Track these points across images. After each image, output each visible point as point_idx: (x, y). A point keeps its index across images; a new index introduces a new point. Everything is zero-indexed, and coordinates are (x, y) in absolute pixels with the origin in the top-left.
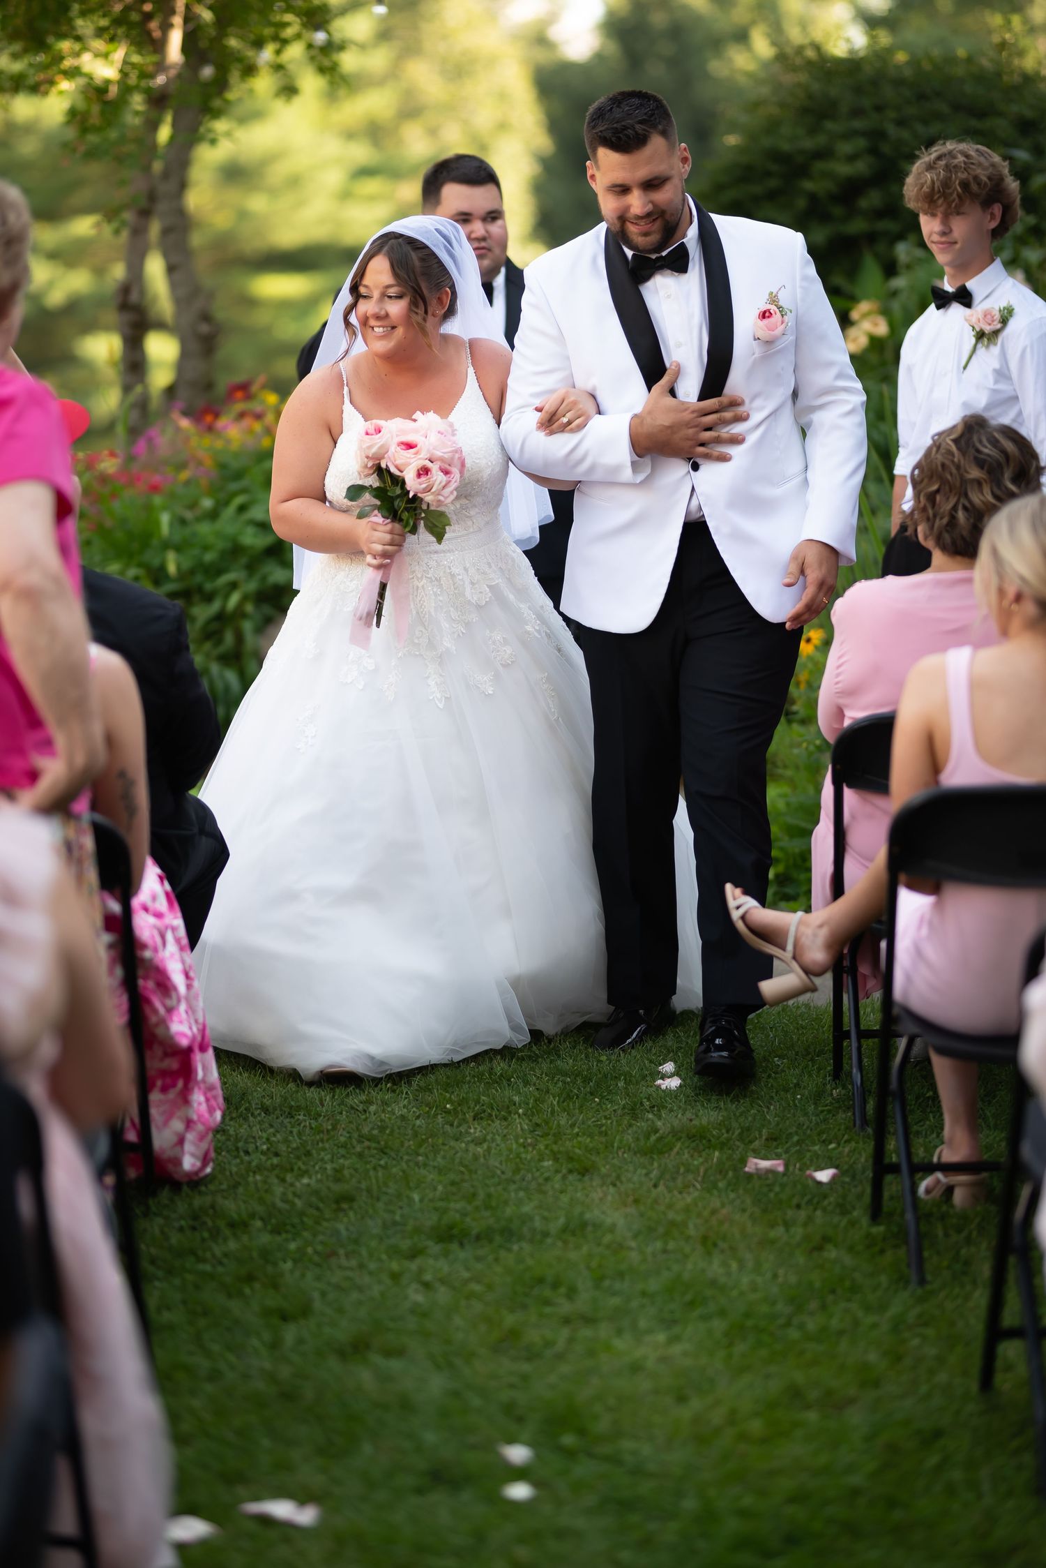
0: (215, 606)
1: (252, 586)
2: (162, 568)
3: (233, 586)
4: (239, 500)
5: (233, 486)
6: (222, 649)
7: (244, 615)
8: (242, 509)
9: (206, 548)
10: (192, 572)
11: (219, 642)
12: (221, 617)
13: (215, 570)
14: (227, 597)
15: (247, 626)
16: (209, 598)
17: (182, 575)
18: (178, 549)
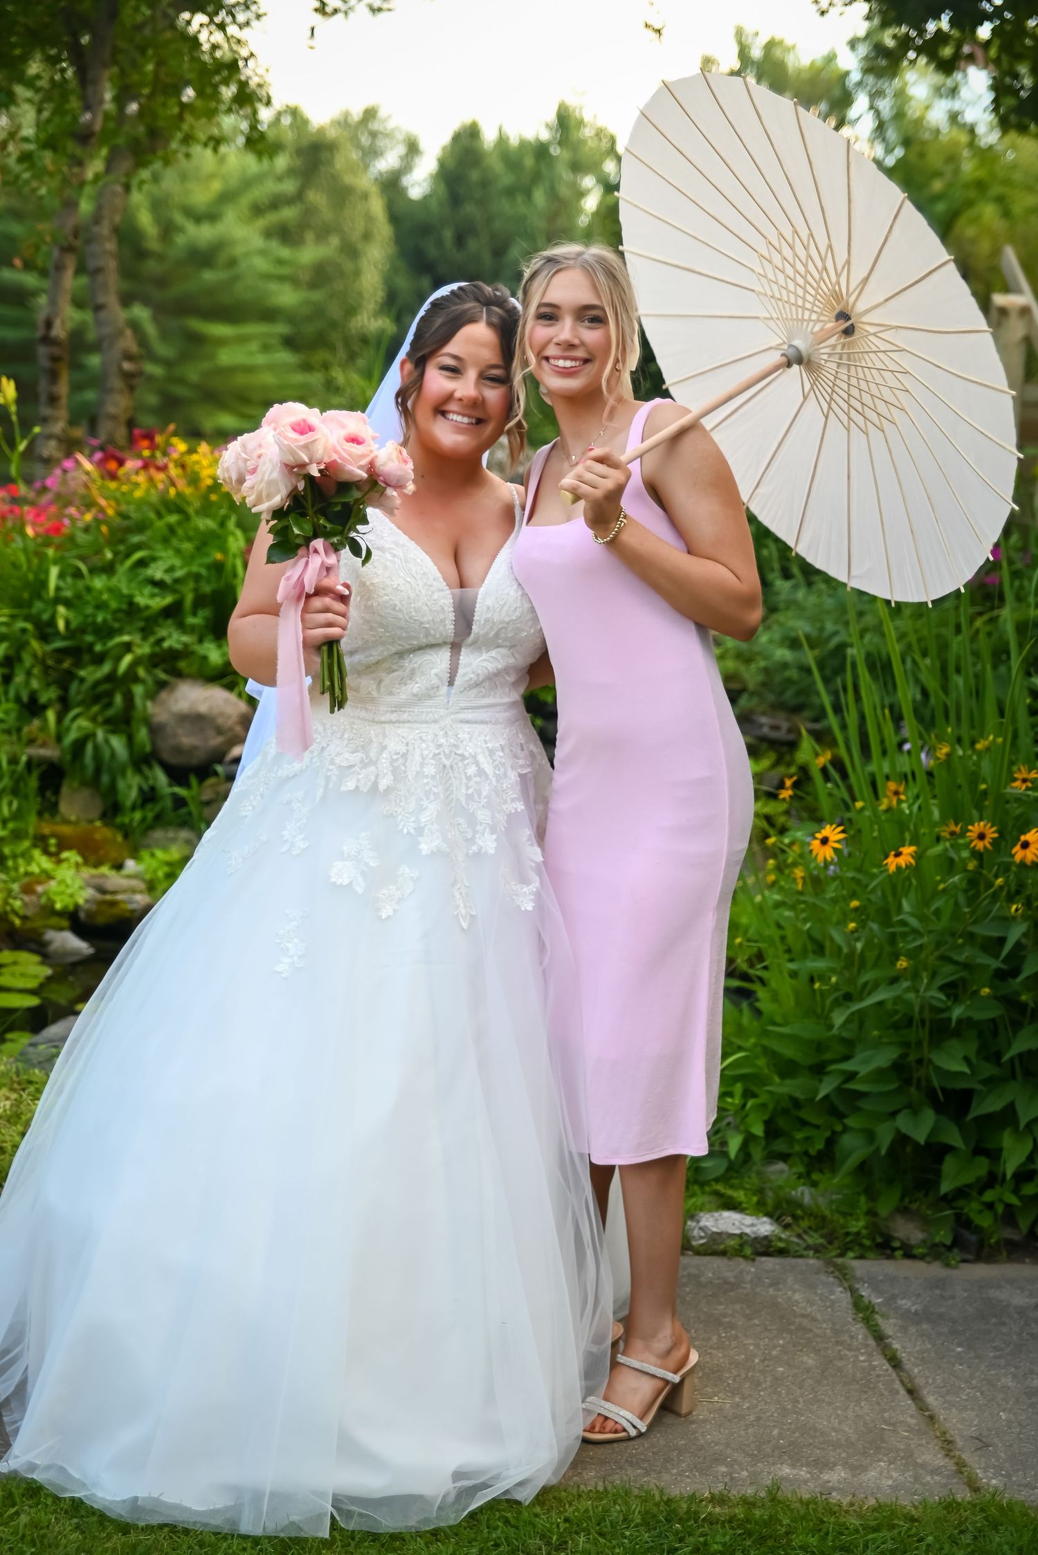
0: (106, 668)
1: (144, 649)
2: (52, 622)
3: (128, 647)
4: (138, 555)
5: (136, 539)
6: (110, 712)
7: (136, 679)
8: (142, 563)
9: (101, 606)
10: (82, 630)
11: (109, 705)
12: (111, 677)
13: (106, 632)
14: (118, 659)
15: (138, 690)
16: (99, 660)
17: (71, 633)
18: (68, 603)
